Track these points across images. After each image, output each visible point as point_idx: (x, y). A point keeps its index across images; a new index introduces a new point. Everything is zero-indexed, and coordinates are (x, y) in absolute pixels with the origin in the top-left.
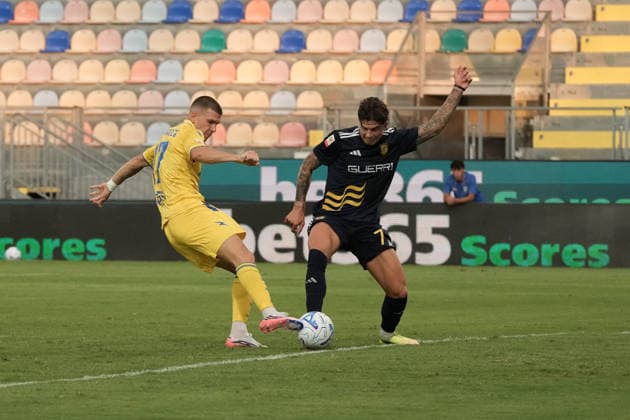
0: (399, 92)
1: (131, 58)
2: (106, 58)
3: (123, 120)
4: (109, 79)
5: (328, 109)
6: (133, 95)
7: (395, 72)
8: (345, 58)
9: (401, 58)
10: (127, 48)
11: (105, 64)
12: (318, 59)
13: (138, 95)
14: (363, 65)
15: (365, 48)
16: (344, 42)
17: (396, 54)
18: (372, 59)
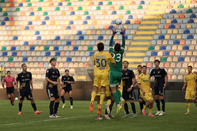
0: (89, 69)
1: (39, 62)
2: (34, 62)
3: (38, 74)
4: (35, 66)
5: (76, 72)
6: (39, 69)
7: (88, 65)
8: (79, 62)
9: (89, 63)
10: (38, 60)
11: (34, 64)
12: (74, 63)
13: (40, 69)
14: (82, 64)
15: (83, 61)
16: (79, 59)
17: (88, 62)
18: (84, 63)
